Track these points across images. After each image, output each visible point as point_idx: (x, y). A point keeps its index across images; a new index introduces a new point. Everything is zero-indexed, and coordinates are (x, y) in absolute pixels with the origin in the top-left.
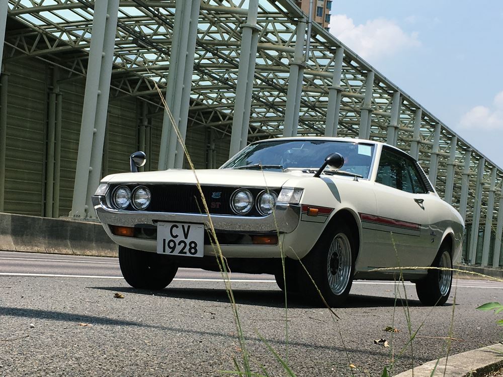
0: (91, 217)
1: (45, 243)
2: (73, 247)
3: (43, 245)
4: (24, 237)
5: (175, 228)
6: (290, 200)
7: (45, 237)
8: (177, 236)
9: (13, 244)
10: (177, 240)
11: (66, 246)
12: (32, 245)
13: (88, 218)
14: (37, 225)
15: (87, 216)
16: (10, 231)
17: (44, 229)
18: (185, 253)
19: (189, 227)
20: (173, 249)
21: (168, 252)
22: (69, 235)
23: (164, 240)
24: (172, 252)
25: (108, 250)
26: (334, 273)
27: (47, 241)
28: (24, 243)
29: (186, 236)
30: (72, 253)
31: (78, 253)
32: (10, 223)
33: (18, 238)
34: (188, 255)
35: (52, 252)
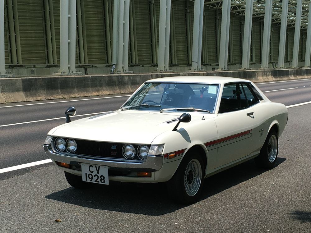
0: (72, 72)
1: (44, 94)
2: (63, 93)
3: (44, 95)
4: (31, 91)
5: (91, 167)
6: (157, 153)
7: (44, 90)
8: (92, 172)
9: (24, 97)
10: (93, 174)
11: (58, 93)
12: (37, 96)
13: (71, 73)
14: (38, 83)
15: (70, 72)
16: (22, 89)
17: (43, 85)
18: (98, 182)
19: (99, 167)
20: (92, 179)
21: (89, 180)
22: (59, 86)
23: (86, 174)
24: (91, 181)
25: (85, 92)
26: (190, 183)
27: (45, 92)
28: (32, 95)
29: (98, 172)
30: (62, 97)
31: (66, 97)
32: (21, 84)
33: (27, 92)
34: (100, 183)
35: (50, 99)
